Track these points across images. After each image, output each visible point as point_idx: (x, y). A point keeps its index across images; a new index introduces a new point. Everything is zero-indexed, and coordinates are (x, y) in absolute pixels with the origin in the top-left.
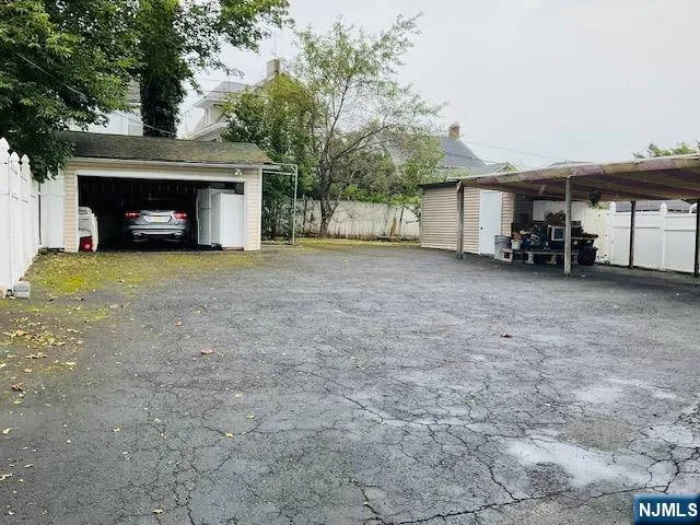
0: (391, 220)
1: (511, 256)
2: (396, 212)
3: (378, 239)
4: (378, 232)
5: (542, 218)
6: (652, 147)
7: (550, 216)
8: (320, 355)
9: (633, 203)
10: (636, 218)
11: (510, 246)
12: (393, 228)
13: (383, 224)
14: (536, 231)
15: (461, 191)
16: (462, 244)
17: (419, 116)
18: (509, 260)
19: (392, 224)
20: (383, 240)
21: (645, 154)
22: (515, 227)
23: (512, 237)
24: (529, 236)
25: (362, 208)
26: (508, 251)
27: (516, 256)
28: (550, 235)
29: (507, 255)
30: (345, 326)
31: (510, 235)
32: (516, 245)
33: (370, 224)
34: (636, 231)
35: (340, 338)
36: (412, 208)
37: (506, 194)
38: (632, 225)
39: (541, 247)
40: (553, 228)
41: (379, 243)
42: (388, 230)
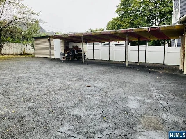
0: (23, 48)
1: (65, 58)
2: (24, 46)
3: (19, 55)
4: (19, 52)
5: (72, 47)
6: (90, 29)
7: (74, 47)
8: (30, 108)
9: (94, 43)
10: (94, 47)
11: (64, 55)
12: (24, 51)
13: (20, 50)
14: (71, 51)
15: (49, 39)
16: (51, 55)
17: (32, 15)
18: (65, 60)
19: (23, 50)
20: (21, 55)
21: (89, 31)
22: (65, 50)
23: (65, 53)
24: (69, 52)
25: (13, 45)
26: (64, 57)
27: (66, 59)
28: (75, 52)
29: (64, 58)
30: (32, 91)
31: (64, 52)
32: (66, 55)
33: (16, 50)
34: (95, 50)
35: (33, 97)
36: (31, 44)
37: (62, 41)
38: (94, 49)
39: (73, 55)
40: (75, 50)
41: (20, 56)
42: (22, 52)
